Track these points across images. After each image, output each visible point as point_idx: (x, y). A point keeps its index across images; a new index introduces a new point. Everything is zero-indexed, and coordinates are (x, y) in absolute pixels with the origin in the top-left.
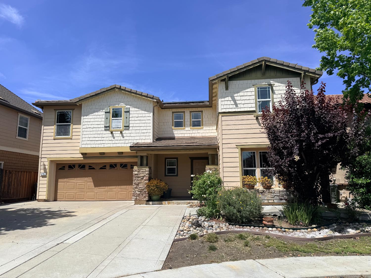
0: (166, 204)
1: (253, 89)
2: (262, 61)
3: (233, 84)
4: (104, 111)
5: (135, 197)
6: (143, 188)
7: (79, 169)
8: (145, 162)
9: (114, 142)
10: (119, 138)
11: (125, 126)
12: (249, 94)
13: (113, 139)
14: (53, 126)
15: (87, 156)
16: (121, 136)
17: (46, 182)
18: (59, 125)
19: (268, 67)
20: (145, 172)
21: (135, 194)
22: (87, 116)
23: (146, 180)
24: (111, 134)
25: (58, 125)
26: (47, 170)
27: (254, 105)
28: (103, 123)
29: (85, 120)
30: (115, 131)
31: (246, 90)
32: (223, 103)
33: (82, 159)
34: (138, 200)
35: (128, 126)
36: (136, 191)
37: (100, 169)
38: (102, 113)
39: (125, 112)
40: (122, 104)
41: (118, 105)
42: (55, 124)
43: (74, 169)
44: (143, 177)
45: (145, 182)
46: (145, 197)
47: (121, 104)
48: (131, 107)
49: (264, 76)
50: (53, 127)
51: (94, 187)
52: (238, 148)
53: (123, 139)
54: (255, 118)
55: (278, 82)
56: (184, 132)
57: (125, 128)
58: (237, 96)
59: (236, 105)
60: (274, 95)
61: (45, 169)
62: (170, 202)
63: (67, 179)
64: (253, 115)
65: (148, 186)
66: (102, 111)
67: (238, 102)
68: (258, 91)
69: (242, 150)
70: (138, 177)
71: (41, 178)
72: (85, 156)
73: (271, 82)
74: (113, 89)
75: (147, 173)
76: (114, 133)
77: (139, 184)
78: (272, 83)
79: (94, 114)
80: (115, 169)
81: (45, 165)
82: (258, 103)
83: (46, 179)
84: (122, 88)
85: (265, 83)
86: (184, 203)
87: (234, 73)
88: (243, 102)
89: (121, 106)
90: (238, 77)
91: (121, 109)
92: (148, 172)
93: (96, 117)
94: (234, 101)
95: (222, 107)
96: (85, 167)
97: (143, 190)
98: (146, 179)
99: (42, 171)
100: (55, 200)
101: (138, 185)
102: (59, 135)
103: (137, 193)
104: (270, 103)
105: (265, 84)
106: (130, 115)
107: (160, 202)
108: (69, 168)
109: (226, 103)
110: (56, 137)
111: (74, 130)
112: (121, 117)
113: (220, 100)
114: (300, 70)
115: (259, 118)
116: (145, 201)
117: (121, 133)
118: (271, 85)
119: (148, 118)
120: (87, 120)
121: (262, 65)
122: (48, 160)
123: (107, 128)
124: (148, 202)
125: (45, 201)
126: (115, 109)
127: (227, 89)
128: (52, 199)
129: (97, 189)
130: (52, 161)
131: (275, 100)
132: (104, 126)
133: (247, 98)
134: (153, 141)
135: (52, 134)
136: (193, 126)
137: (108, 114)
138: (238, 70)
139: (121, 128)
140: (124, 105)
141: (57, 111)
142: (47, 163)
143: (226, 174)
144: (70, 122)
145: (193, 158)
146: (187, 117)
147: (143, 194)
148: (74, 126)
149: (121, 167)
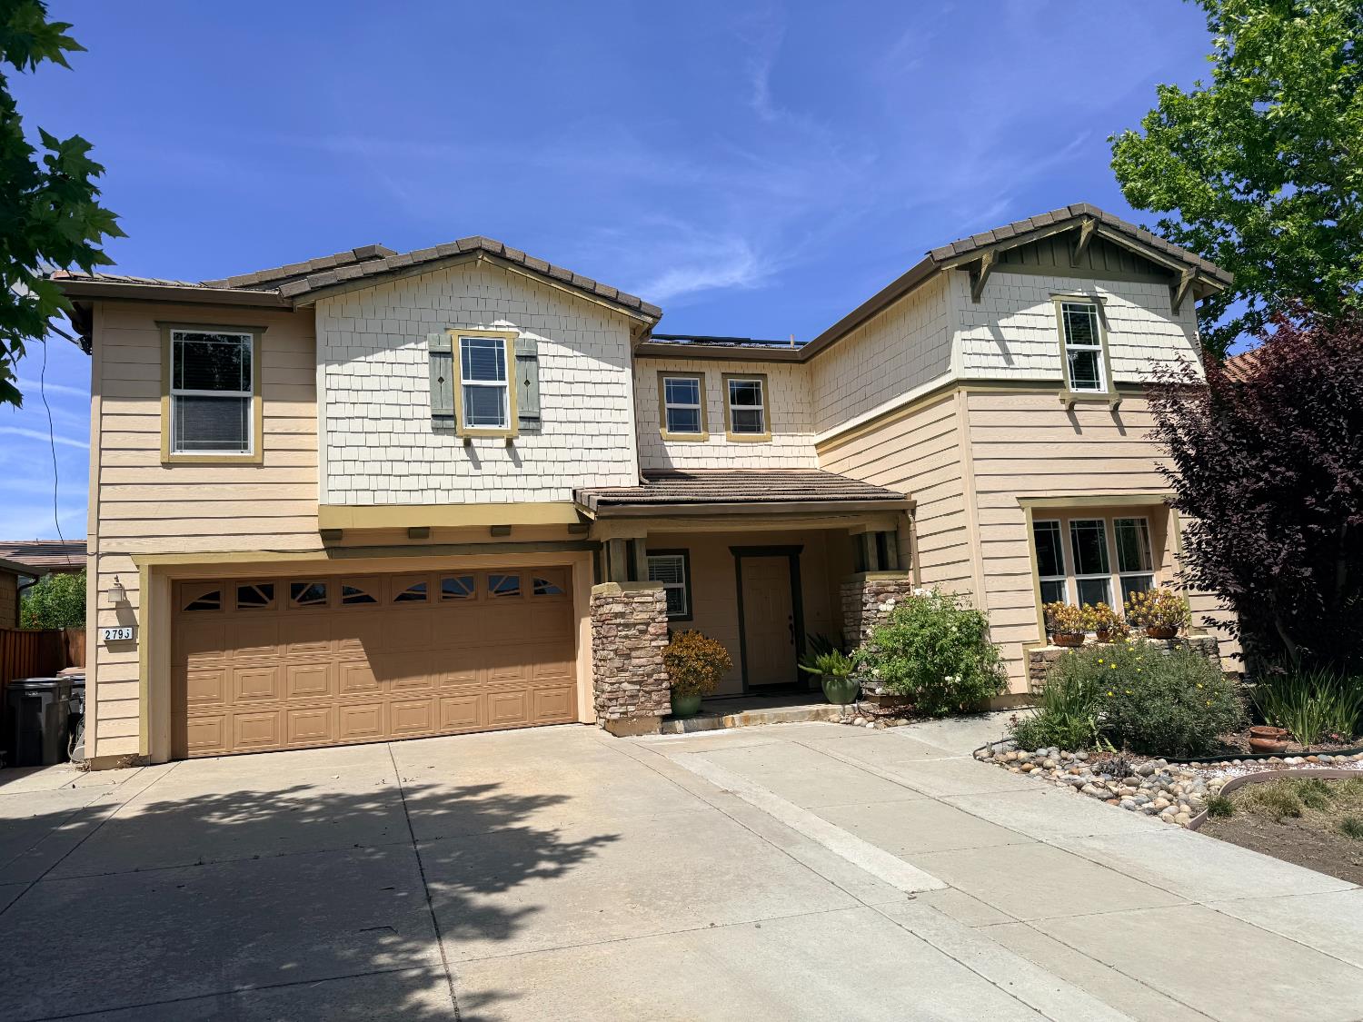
0: (737, 723)
1: (1050, 308)
2: (1082, 216)
3: (1001, 283)
4: (423, 345)
5: (622, 705)
6: (648, 669)
7: (294, 603)
8: (642, 565)
9: (477, 483)
10: (501, 468)
11: (522, 418)
12: (1042, 322)
13: (473, 471)
14: (158, 399)
15: (342, 544)
16: (507, 457)
17: (134, 672)
18: (188, 399)
20: (652, 603)
21: (620, 694)
22: (341, 363)
23: (657, 636)
24: (463, 449)
25: (179, 398)
26: (136, 612)
27: (1057, 363)
28: (425, 398)
29: (334, 382)
30: (481, 438)
31: (1034, 310)
32: (969, 346)
33: (324, 556)
34: (633, 717)
35: (537, 419)
36: (621, 683)
37: (397, 600)
38: (414, 358)
39: (519, 357)
40: (502, 322)
41: (487, 326)
42: (165, 392)
43: (271, 604)
45: (654, 644)
46: (659, 703)
47: (497, 323)
48: (544, 339)
49: (1076, 269)
50: (154, 407)
51: (374, 683)
52: (1023, 509)
53: (518, 471)
54: (1064, 407)
55: (1115, 294)
56: (707, 451)
57: (522, 425)
58: (1008, 328)
59: (1007, 355)
60: (1109, 334)
61: (123, 608)
62: (749, 714)
63: (236, 652)
64: (1058, 397)
65: (670, 658)
66: (412, 345)
67: (1012, 348)
68: (1065, 314)
69: (1036, 512)
70: (627, 626)
71: (105, 654)
72: (336, 544)
73: (1098, 289)
74: (466, 255)
75: (659, 606)
76: (475, 442)
77: (634, 654)
78: (1099, 295)
79: (379, 356)
80: (469, 597)
81: (123, 591)
82: (1067, 356)
83: (133, 656)
84: (508, 254)
85: (1082, 292)
86: (802, 717)
88: (1026, 349)
89: (499, 329)
90: (1006, 262)
91: (501, 344)
92: (664, 606)
93: (387, 369)
94: (1001, 341)
95: (969, 361)
96: (324, 596)
97: (650, 676)
98: (660, 631)
99: (110, 619)
100: (178, 755)
101: (629, 657)
102: (188, 447)
103: (625, 691)
104: (1099, 360)
105: (1080, 294)
106: (541, 371)
107: (716, 720)
108: (240, 601)
109: (977, 346)
110: (178, 453)
111: (269, 425)
112: (502, 378)
113: (958, 335)
114: (1180, 260)
115: (1077, 407)
116: (659, 719)
117: (509, 444)
118: (1097, 300)
119: (614, 390)
120: (345, 382)
121: (1079, 229)
122: (138, 566)
123: (442, 421)
124: (670, 723)
125: (132, 765)
126: (474, 342)
127: (976, 298)
128: (165, 751)
129: (390, 688)
130: (154, 569)
131: (1113, 351)
132: (428, 412)
133: (1038, 335)
134: (641, 483)
135: (156, 441)
136: (736, 430)
137: (446, 361)
138: (1017, 236)
139: (507, 427)
140: (511, 330)
141: (173, 331)
142: (132, 581)
143: (995, 600)
144: (246, 389)
145: (744, 551)
146: (715, 396)
147: (649, 693)
148: (271, 408)
149: (491, 589)
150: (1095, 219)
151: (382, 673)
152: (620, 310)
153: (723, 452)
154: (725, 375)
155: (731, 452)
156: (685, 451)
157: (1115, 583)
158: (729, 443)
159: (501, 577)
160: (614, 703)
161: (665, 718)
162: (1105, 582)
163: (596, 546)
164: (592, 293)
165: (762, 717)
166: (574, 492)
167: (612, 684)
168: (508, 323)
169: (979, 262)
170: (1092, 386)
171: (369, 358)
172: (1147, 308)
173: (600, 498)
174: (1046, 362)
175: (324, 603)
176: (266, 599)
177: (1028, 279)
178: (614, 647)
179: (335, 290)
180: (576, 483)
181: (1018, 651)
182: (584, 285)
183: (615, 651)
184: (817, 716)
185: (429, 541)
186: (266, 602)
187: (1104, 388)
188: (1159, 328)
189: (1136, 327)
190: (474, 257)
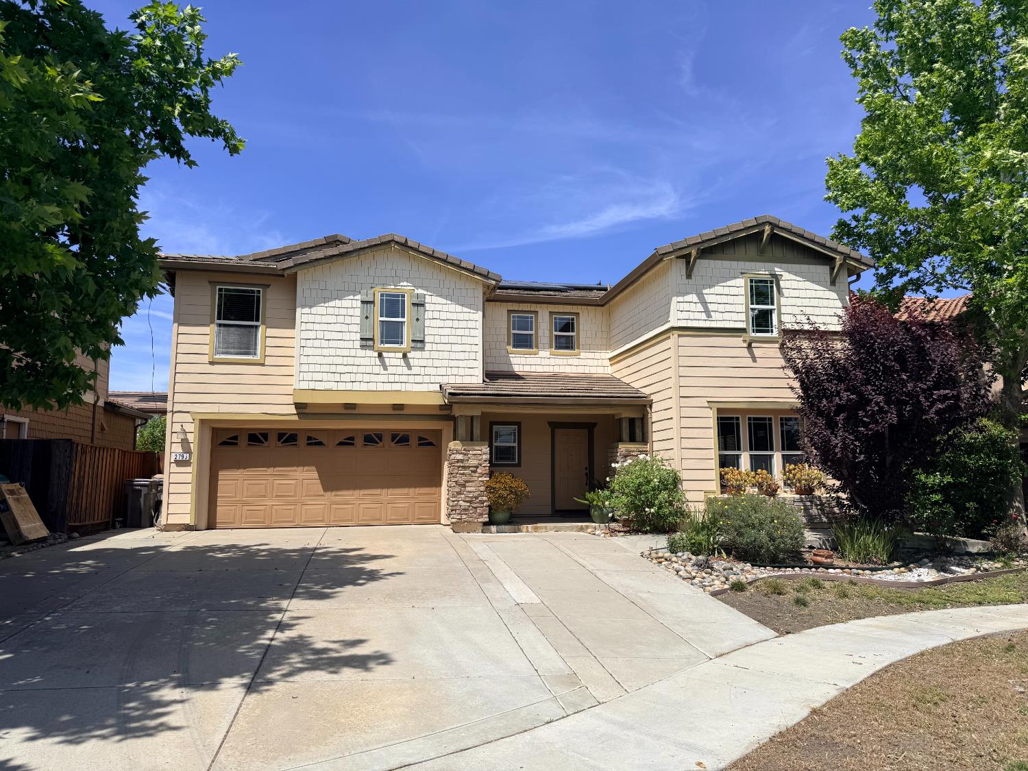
0: (530, 530)
1: (740, 282)
2: (764, 224)
3: (705, 266)
4: (358, 297)
5: (458, 514)
6: (476, 494)
7: (279, 444)
8: (477, 432)
9: (385, 378)
10: (399, 370)
11: (413, 341)
12: (734, 291)
13: (382, 372)
14: (208, 325)
15: (307, 411)
16: (403, 364)
17: (189, 478)
18: (225, 325)
19: (774, 238)
20: (481, 455)
21: (458, 507)
22: (311, 307)
23: (482, 475)
24: (377, 359)
25: (220, 325)
26: (192, 445)
27: (743, 317)
28: (357, 328)
29: (305, 318)
30: (388, 352)
31: (729, 283)
32: (682, 306)
33: (296, 418)
34: (465, 522)
35: (422, 341)
36: (458, 501)
37: (337, 445)
38: (351, 306)
39: (414, 304)
40: (405, 284)
41: (395, 285)
42: (213, 322)
43: (266, 444)
44: (477, 467)
45: (480, 479)
46: (481, 515)
47: (402, 284)
48: (429, 293)
49: (762, 256)
50: (207, 330)
51: (322, 492)
52: (711, 408)
53: (409, 372)
54: (745, 345)
55: (789, 272)
56: (537, 361)
57: (413, 345)
58: (711, 294)
59: (708, 313)
60: (781, 298)
61: (185, 443)
62: (539, 525)
63: (246, 470)
64: (742, 339)
65: (490, 489)
66: (351, 297)
67: (711, 307)
68: (751, 287)
69: (719, 410)
70: (464, 467)
71: (174, 468)
72: (304, 411)
73: (776, 269)
74: (385, 244)
75: (484, 457)
76: (385, 354)
77: (467, 484)
78: (777, 273)
79: (332, 304)
80: (379, 445)
81: (185, 432)
82: (750, 313)
83: (189, 469)
84: (410, 244)
85: (765, 271)
86: (572, 529)
87: (709, 242)
88: (721, 308)
89: (403, 288)
90: (712, 253)
91: (403, 296)
92: (488, 457)
93: (337, 311)
94: (704, 303)
95: (680, 315)
96: (296, 440)
97: (477, 498)
98: (484, 472)
99: (178, 448)
100: (211, 526)
101: (464, 486)
102: (224, 353)
103: (461, 506)
104: (773, 315)
105: (764, 273)
106: (426, 313)
107: (517, 527)
108: (249, 441)
109: (686, 307)
110: (218, 356)
111: (269, 342)
112: (403, 317)
113: (675, 299)
114: (835, 251)
115: (753, 345)
116: (481, 524)
117: (405, 356)
118: (774, 276)
119: (471, 324)
120: (311, 318)
121: (763, 231)
122: (193, 420)
123: (367, 342)
124: (487, 527)
125: (186, 530)
126: (387, 295)
127: (689, 276)
128: (204, 524)
129: (330, 496)
130: (202, 421)
131: (783, 310)
132: (358, 336)
133: (730, 300)
134: (484, 381)
135: (206, 349)
136: (557, 348)
137: (370, 307)
138: (717, 238)
139: (404, 346)
140: (410, 288)
141: (218, 287)
142: (190, 428)
143: (686, 464)
144: (257, 320)
145: (556, 425)
146: (544, 325)
147: (475, 508)
148: (270, 332)
149: (393, 441)
150: (774, 226)
151: (327, 488)
152: (476, 277)
153: (547, 362)
154: (551, 313)
155: (552, 361)
156: (523, 360)
157: (777, 458)
158: (551, 356)
159: (398, 435)
160: (454, 512)
161: (485, 524)
162: (771, 457)
163: (454, 419)
164: (458, 266)
165: (546, 527)
166: (441, 386)
167: (453, 501)
168: (409, 284)
169: (690, 254)
170: (767, 331)
171: (327, 305)
172: (813, 282)
173: (453, 391)
174: (735, 317)
175: (296, 445)
176: (264, 441)
177: (726, 264)
178: (456, 479)
179: (307, 266)
180: (444, 380)
181: (701, 496)
182: (454, 262)
183: (456, 482)
184: (581, 529)
185: (356, 412)
186: (263, 443)
187: (775, 334)
188: (820, 294)
189: (802, 294)
190: (389, 246)
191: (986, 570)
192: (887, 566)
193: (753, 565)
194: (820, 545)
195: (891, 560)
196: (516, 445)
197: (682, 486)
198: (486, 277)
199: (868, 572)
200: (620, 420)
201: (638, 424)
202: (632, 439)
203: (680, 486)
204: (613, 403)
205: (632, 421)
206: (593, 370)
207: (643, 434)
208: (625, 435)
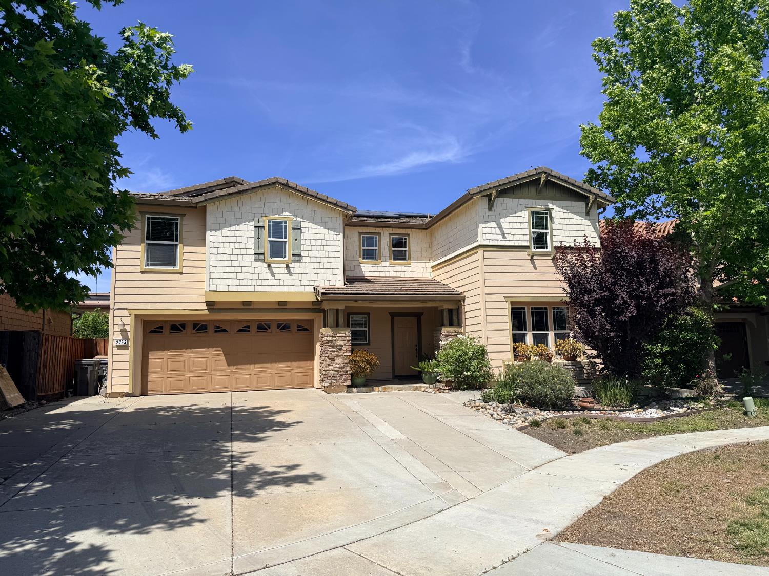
0: (380, 390)
1: (525, 213)
2: (541, 173)
3: (501, 203)
4: (252, 223)
5: (330, 380)
6: (342, 365)
7: (194, 332)
8: (342, 320)
9: (273, 283)
10: (283, 277)
11: (293, 255)
12: (521, 220)
13: (271, 278)
14: (140, 244)
15: (215, 307)
16: (286, 272)
17: (127, 358)
18: (152, 244)
19: (548, 182)
20: (345, 337)
21: (329, 375)
22: (217, 231)
23: (346, 351)
24: (267, 268)
25: (148, 244)
26: (129, 333)
27: (527, 238)
28: (252, 246)
29: (212, 239)
30: (275, 263)
31: (517, 214)
32: (485, 231)
33: (207, 312)
34: (334, 385)
35: (300, 256)
36: (329, 371)
37: (237, 332)
38: (248, 229)
39: (293, 229)
40: (286, 213)
41: (279, 215)
42: (143, 242)
43: (184, 332)
44: (342, 346)
45: (345, 354)
46: (346, 380)
47: (284, 213)
48: (304, 221)
49: (540, 195)
50: (138, 248)
51: (226, 366)
52: (507, 302)
53: (290, 278)
54: (529, 257)
55: (558, 207)
56: (380, 269)
57: (293, 258)
58: (505, 222)
59: (503, 235)
60: (553, 225)
61: (124, 332)
62: (386, 386)
63: (169, 351)
64: (526, 253)
65: (352, 362)
66: (247, 223)
67: (506, 231)
68: (533, 217)
69: (512, 303)
70: (333, 346)
71: (116, 351)
72: (212, 307)
73: (549, 205)
74: (271, 185)
75: (347, 338)
76: (272, 265)
77: (335, 359)
78: (550, 207)
79: (232, 228)
80: (268, 331)
81: (123, 324)
82: (532, 234)
83: (127, 351)
84: (290, 185)
85: (542, 206)
86: (410, 389)
87: (504, 186)
88: (513, 231)
89: (285, 216)
90: (506, 193)
91: (285, 223)
92: (350, 338)
93: (236, 234)
94: (501, 228)
95: (484, 237)
96: (206, 329)
97: (342, 368)
98: (348, 349)
99: (118, 336)
100: (144, 393)
101: (333, 360)
102: (152, 265)
103: (331, 374)
104: (547, 236)
105: (540, 207)
106: (302, 234)
107: (371, 388)
108: (171, 330)
109: (489, 231)
110: (147, 267)
111: (186, 256)
112: (285, 238)
113: (481, 226)
114: (589, 192)
115: (534, 257)
116: (346, 387)
117: (287, 266)
118: (548, 209)
119: (335, 243)
120: (218, 239)
121: (540, 178)
122: (130, 314)
123: (259, 256)
124: (350, 389)
125: (126, 396)
126: (273, 222)
127: (490, 209)
128: (139, 392)
129: (232, 368)
130: (136, 316)
131: (554, 233)
132: (253, 252)
133: (518, 226)
134: (345, 284)
135: (138, 262)
136: (394, 259)
137: (261, 230)
138: (510, 182)
139: (287, 258)
140: (290, 216)
141: (147, 216)
142: (128, 321)
143: (491, 341)
144: (177, 240)
145: (395, 315)
146: (385, 242)
147: (342, 375)
148: (187, 249)
149: (278, 328)
150: (548, 174)
151: (230, 362)
152: (338, 209)
153: (387, 269)
154: (390, 234)
155: (392, 269)
156: (371, 269)
157: (551, 336)
158: (390, 265)
159: (283, 323)
160: (326, 379)
161: (349, 387)
162: (547, 335)
163: (324, 311)
164: (326, 201)
165: (392, 388)
166: (314, 288)
167: (326, 371)
168: (289, 214)
169: (491, 194)
170: (544, 248)
171: (229, 229)
172: (574, 213)
173: (324, 291)
174: (522, 238)
175: (206, 332)
176: (182, 329)
177: (516, 201)
178: (327, 355)
179: (215, 200)
180: (316, 284)
181: (501, 363)
182: (322, 198)
183: (328, 357)
184: (417, 389)
185: (251, 307)
186: (182, 331)
187: (549, 249)
188: (579, 222)
189: (567, 221)
190: (275, 186)
191: (693, 408)
192: (629, 408)
193: (541, 410)
194: (583, 394)
195: (632, 403)
196: (366, 329)
197: (488, 356)
198: (346, 209)
199: (617, 412)
200: (442, 311)
201: (455, 313)
202: (451, 324)
203: (486, 356)
204: (438, 298)
205: (450, 311)
206: (420, 275)
207: (458, 320)
208: (446, 322)
